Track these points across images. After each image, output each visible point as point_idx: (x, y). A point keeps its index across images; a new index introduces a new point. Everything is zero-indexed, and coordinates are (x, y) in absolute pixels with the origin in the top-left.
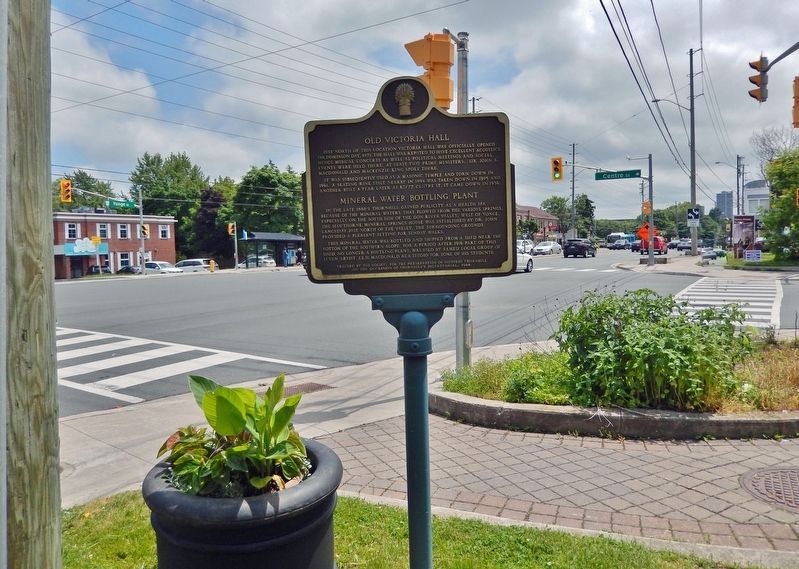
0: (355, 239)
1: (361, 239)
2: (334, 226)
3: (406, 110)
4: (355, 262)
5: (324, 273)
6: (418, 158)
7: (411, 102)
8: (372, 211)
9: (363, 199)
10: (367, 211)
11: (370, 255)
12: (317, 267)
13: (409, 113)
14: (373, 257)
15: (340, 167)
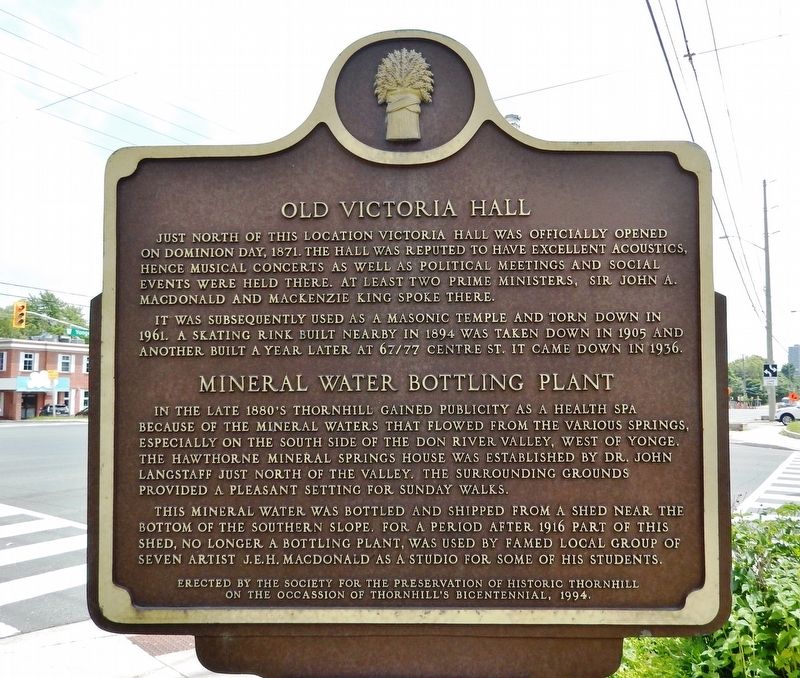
0: (237, 501)
1: (255, 501)
2: (176, 458)
3: (404, 123)
4: (232, 571)
5: (137, 601)
6: (438, 264)
7: (423, 103)
8: (291, 416)
9: (268, 382)
10: (277, 416)
11: (279, 553)
12: (117, 580)
13: (415, 134)
14: (288, 559)
15: (203, 284)
